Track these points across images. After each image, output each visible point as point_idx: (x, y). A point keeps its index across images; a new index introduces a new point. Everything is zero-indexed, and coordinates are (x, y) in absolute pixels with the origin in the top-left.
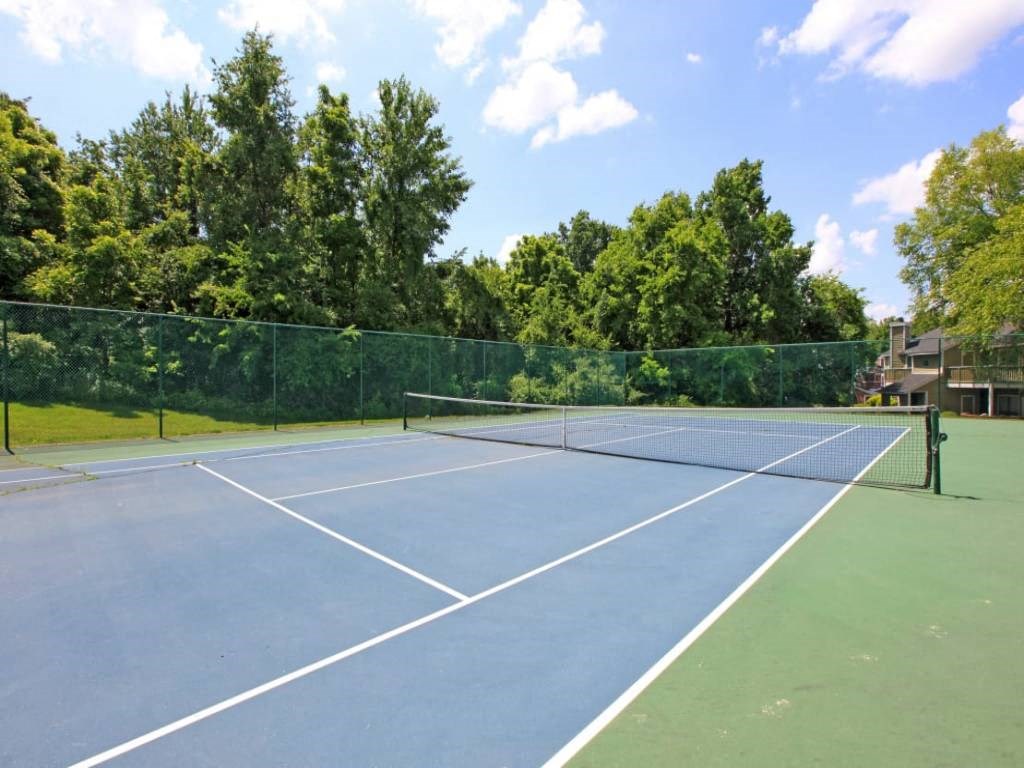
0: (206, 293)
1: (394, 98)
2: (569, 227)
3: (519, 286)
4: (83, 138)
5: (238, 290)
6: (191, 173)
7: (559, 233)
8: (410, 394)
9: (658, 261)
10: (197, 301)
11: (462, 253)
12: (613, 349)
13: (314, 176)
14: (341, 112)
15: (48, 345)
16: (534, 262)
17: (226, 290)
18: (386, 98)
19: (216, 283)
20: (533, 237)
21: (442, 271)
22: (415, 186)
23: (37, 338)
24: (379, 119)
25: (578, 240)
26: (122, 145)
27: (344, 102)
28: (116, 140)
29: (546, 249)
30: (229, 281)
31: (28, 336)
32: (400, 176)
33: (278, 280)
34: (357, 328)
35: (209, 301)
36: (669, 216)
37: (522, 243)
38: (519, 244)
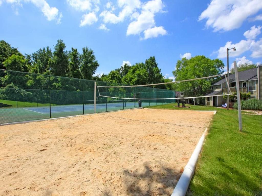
0: (54, 85)
1: (85, 51)
2: (123, 67)
3: (110, 80)
4: (26, 54)
5: (59, 84)
6: (50, 64)
7: (121, 68)
8: (86, 100)
9: (134, 76)
10: (53, 86)
11: (99, 75)
12: (127, 92)
13: (71, 64)
14: (76, 53)
15: (31, 93)
16: (113, 76)
17: (58, 84)
18: (84, 50)
19: (56, 83)
20: (113, 71)
21: (95, 79)
22: (89, 65)
23: (30, 92)
24: (82, 54)
25: (125, 69)
26: (35, 56)
27: (76, 50)
28: (33, 55)
29: (115, 73)
30: (58, 83)
31: (29, 92)
32: (86, 63)
33: (66, 83)
34: (79, 90)
35: (55, 86)
36: (137, 68)
37: (111, 72)
38: (110, 72)
